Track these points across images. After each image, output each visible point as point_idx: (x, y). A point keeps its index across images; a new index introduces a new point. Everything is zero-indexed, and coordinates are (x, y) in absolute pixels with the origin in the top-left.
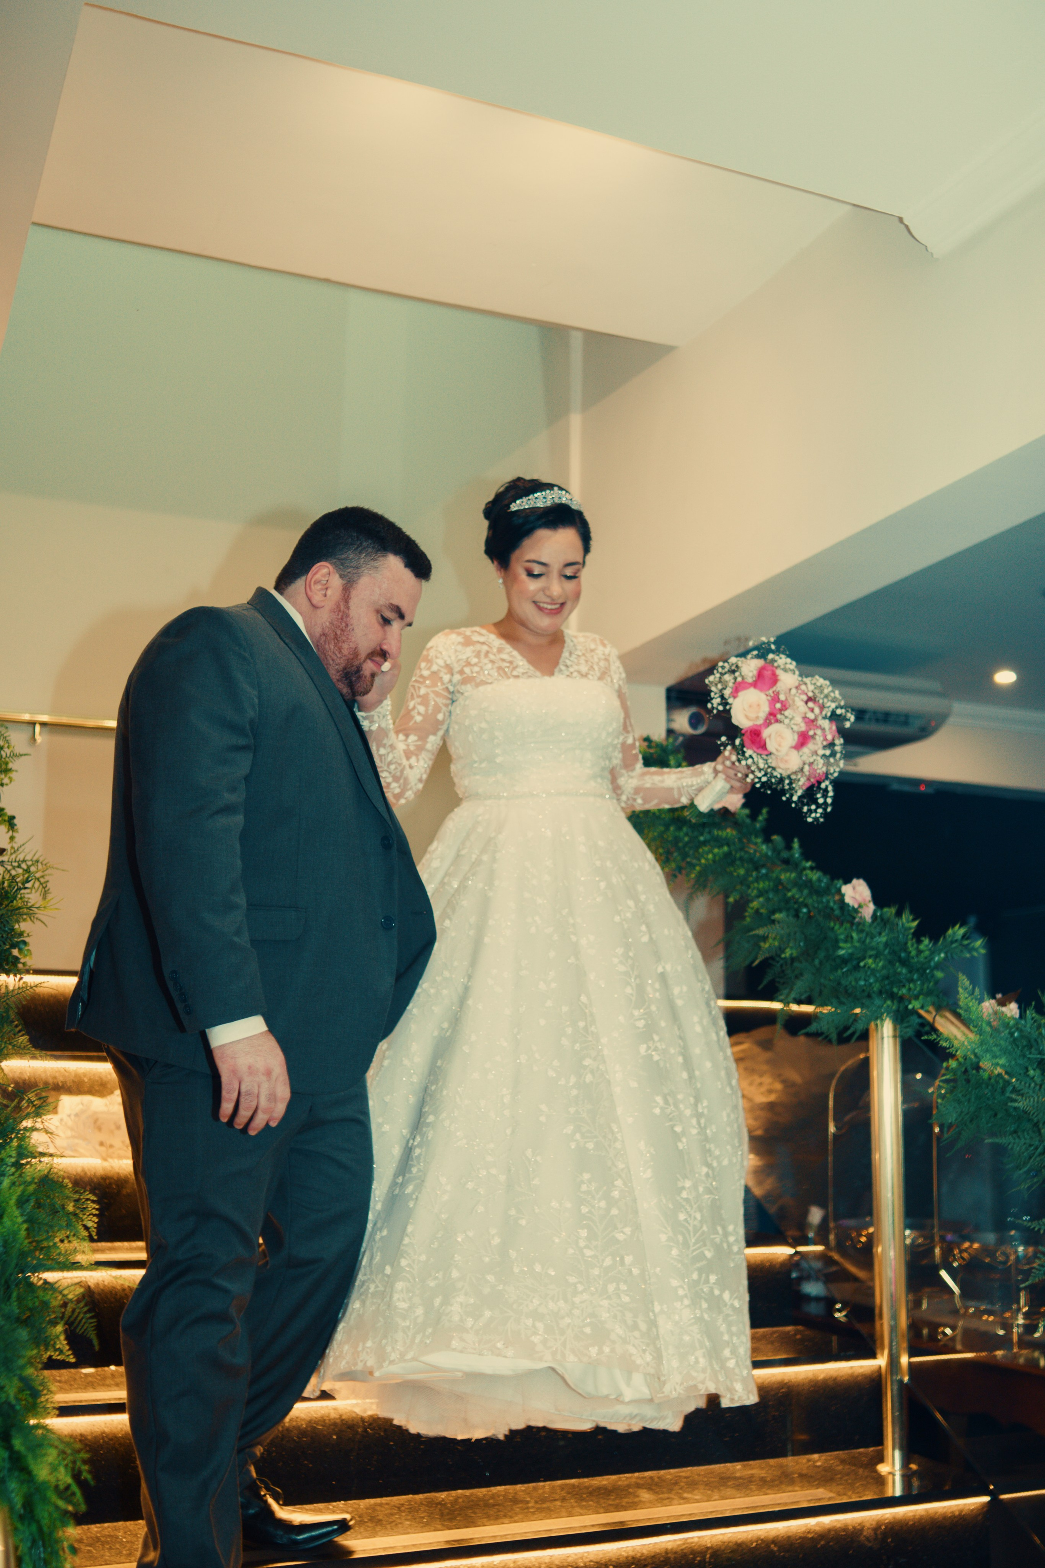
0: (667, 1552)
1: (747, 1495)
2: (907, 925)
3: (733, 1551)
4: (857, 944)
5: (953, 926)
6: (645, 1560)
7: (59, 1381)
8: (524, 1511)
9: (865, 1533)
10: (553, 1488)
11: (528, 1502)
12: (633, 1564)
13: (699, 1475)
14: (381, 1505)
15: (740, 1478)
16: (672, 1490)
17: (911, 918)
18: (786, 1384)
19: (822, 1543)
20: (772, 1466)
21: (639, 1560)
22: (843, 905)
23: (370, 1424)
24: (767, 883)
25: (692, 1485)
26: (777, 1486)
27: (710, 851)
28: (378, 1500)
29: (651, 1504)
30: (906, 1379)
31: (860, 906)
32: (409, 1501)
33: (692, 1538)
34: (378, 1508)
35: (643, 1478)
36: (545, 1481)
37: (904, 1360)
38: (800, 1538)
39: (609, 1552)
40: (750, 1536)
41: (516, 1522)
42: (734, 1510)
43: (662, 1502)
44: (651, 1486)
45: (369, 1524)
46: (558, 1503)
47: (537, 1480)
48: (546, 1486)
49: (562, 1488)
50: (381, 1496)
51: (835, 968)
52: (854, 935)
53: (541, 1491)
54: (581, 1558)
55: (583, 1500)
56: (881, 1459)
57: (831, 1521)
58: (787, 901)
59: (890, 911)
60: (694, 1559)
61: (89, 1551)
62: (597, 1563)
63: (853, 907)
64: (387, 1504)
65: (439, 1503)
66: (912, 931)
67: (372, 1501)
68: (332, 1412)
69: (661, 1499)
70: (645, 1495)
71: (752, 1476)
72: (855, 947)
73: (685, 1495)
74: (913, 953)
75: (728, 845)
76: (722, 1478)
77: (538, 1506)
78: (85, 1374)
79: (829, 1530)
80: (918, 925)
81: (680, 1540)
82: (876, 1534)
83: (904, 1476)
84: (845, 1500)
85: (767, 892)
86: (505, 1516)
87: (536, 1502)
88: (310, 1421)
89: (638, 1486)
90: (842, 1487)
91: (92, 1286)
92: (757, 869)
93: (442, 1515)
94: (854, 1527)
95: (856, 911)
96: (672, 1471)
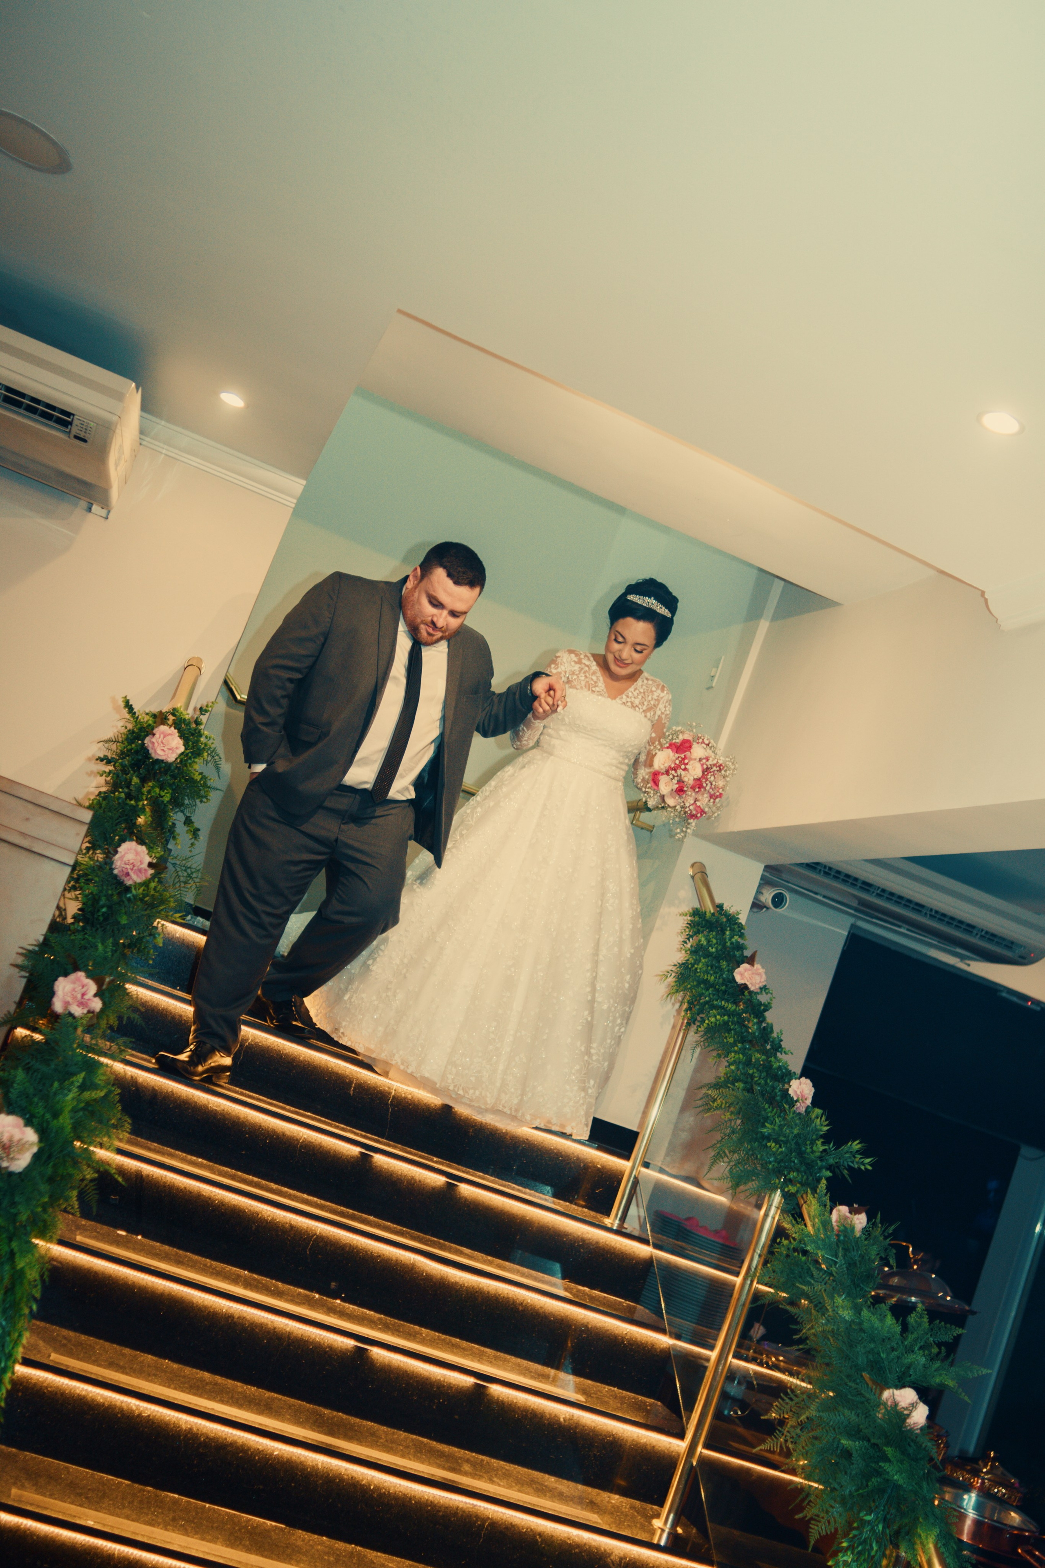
0: (457, 1508)
1: (538, 1497)
2: (819, 1127)
3: (507, 1528)
4: (776, 1128)
5: (854, 1141)
6: (440, 1507)
7: (98, 1232)
8: (372, 1440)
9: (612, 1558)
10: (406, 1439)
11: (381, 1438)
12: (430, 1506)
13: (518, 1472)
14: (280, 1400)
15: (546, 1486)
16: (488, 1472)
17: (827, 1122)
18: (613, 1435)
19: (577, 1550)
20: (577, 1489)
21: (435, 1506)
22: (785, 1094)
23: (293, 1342)
24: (741, 1056)
25: (507, 1475)
26: (567, 1501)
27: (715, 1016)
28: (280, 1397)
29: (466, 1474)
30: (695, 1464)
31: (797, 1101)
32: (300, 1405)
33: (480, 1506)
34: (276, 1401)
35: (477, 1458)
36: (405, 1431)
37: (700, 1449)
38: (561, 1540)
39: (415, 1491)
40: (523, 1523)
41: (362, 1445)
42: (518, 1500)
43: (473, 1476)
44: (474, 1464)
45: (262, 1408)
46: (401, 1448)
47: (399, 1429)
48: (403, 1435)
49: (412, 1440)
50: (284, 1395)
51: (756, 1140)
52: (777, 1121)
53: (396, 1436)
54: (394, 1487)
55: (421, 1452)
56: (658, 1516)
57: (589, 1538)
58: (746, 1074)
59: (818, 1111)
60: (477, 1521)
61: (71, 1349)
62: (404, 1494)
63: (792, 1098)
64: (284, 1401)
65: (320, 1415)
66: (822, 1133)
67: (276, 1395)
68: (270, 1323)
69: (476, 1474)
70: (467, 1467)
71: (556, 1488)
72: (774, 1129)
73: (495, 1479)
74: (809, 1150)
75: (729, 1016)
76: (532, 1481)
77: (386, 1443)
78: (118, 1235)
79: (585, 1544)
80: (827, 1130)
81: (469, 1504)
82: (620, 1561)
83: (669, 1534)
84: (605, 1527)
85: (740, 1062)
86: (357, 1440)
87: (387, 1441)
88: (252, 1324)
89: (468, 1461)
90: (612, 1520)
91: (144, 1176)
92: (743, 1042)
93: (316, 1422)
94: (605, 1550)
95: (792, 1102)
96: (502, 1463)
